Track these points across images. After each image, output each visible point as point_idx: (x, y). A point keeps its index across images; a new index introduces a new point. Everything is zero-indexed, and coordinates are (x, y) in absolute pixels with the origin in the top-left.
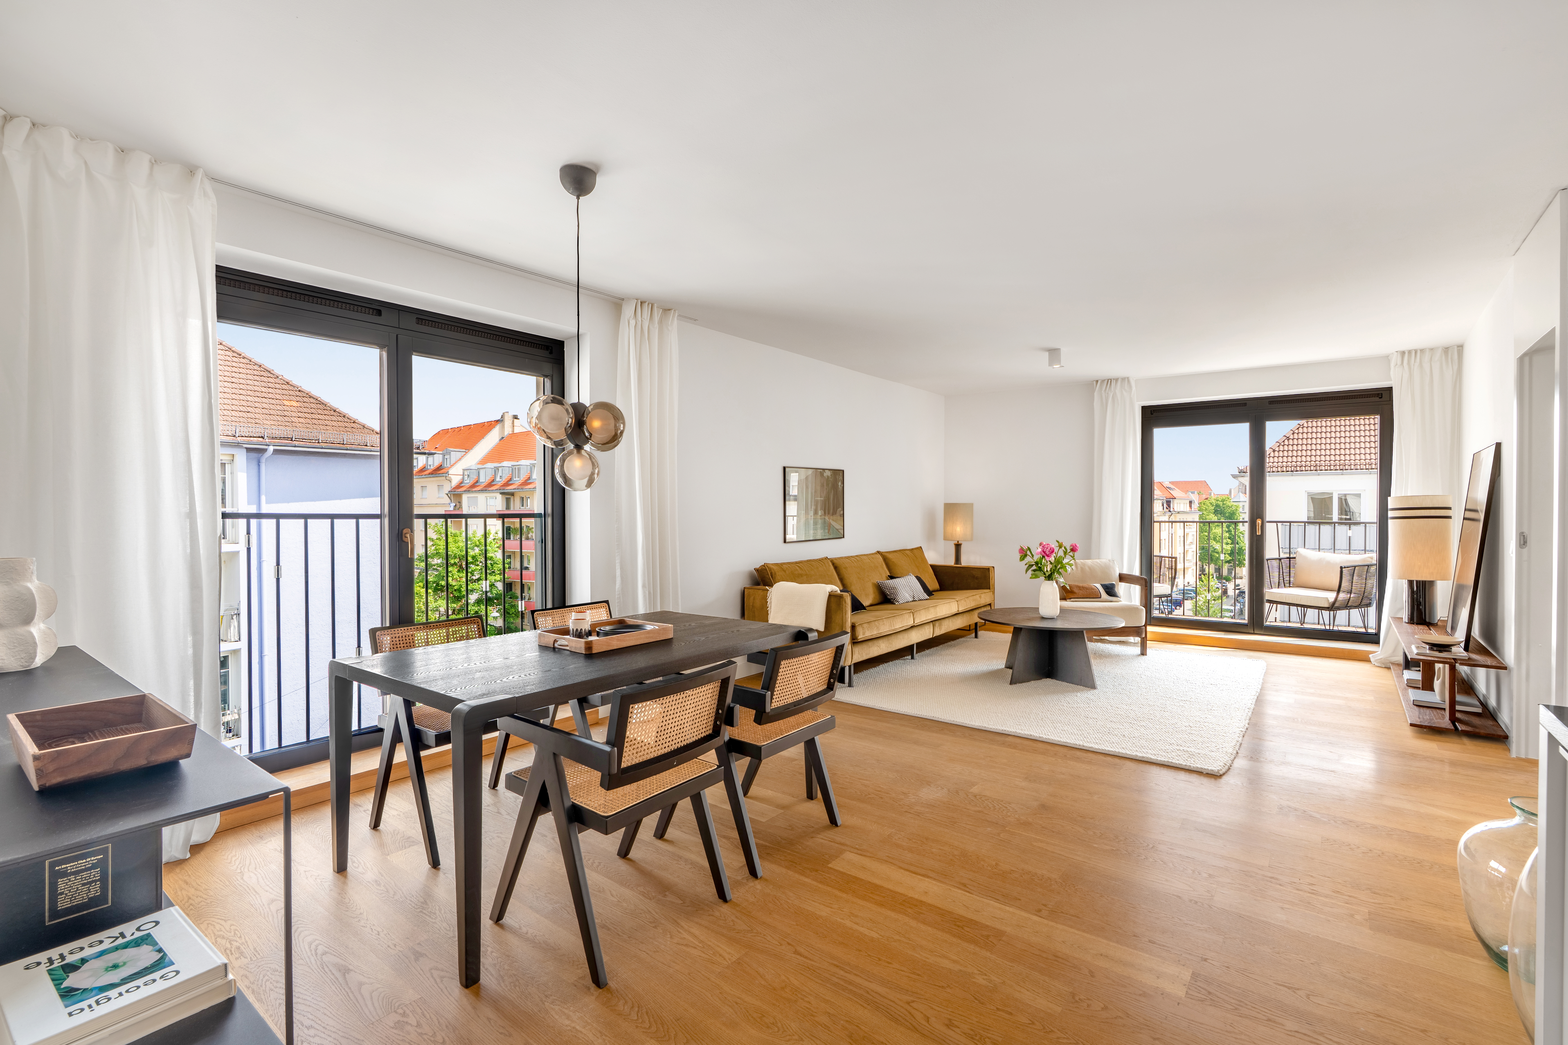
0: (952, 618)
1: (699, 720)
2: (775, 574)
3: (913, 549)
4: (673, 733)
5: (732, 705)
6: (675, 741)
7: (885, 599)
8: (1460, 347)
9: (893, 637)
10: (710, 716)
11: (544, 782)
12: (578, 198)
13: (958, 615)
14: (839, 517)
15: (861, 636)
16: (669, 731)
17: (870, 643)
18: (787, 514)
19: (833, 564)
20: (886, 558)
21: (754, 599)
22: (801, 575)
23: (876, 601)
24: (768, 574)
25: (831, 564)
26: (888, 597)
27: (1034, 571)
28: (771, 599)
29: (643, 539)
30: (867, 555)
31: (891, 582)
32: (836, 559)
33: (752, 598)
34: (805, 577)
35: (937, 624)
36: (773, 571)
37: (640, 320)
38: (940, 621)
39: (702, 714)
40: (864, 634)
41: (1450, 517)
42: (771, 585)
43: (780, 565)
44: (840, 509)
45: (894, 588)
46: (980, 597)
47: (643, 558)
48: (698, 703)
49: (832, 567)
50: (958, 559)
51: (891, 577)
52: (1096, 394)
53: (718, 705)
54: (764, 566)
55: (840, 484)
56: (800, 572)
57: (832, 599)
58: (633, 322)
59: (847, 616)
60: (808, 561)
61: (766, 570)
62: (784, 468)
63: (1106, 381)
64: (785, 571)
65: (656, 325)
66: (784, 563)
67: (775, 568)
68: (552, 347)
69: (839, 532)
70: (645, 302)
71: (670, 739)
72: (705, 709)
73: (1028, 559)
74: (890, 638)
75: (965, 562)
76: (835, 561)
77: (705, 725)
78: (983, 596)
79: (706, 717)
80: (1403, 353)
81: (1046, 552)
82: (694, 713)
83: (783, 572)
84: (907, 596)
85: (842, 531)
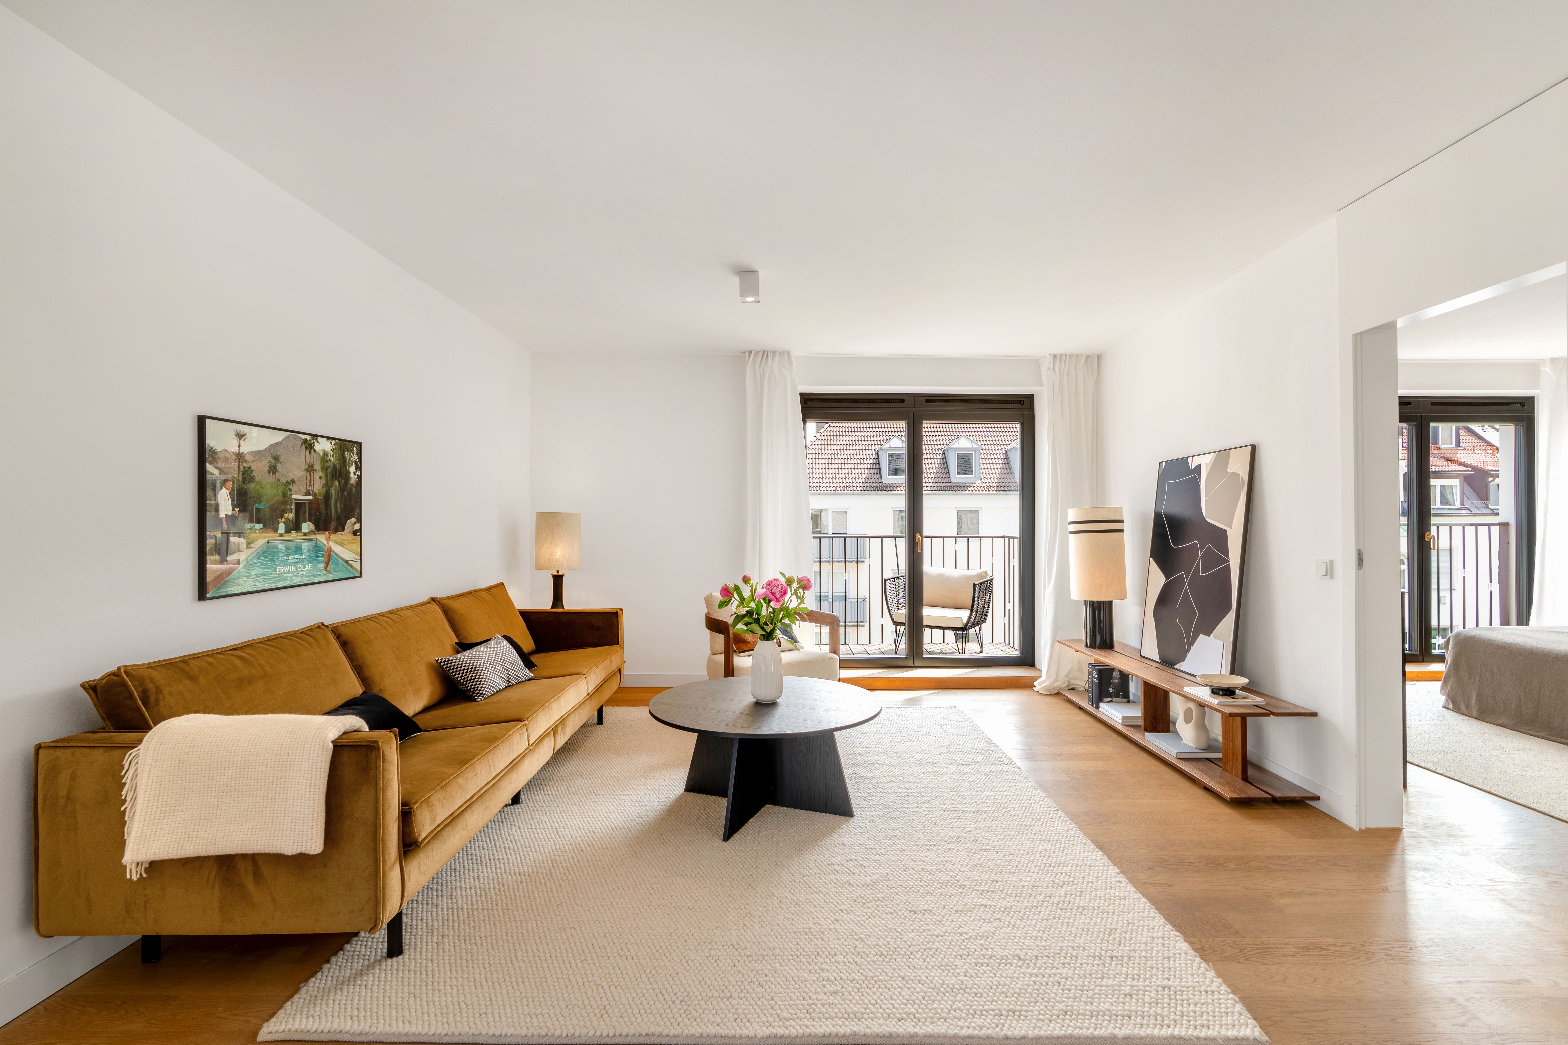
0: (579, 709)
2: (159, 691)
3: (489, 587)
7: (456, 691)
8: (1099, 357)
9: (491, 791)
13: (586, 702)
14: (350, 534)
17: (446, 833)
19: (338, 637)
20: (449, 609)
21: (74, 777)
22: (242, 688)
23: (436, 698)
24: (131, 697)
25: (332, 638)
26: (462, 687)
28: (135, 776)
30: (411, 606)
31: (465, 657)
32: (344, 624)
33: (64, 777)
35: (560, 728)
36: (150, 686)
38: (563, 722)
40: (433, 822)
41: (1122, 531)
42: (140, 732)
43: (178, 665)
44: (353, 520)
45: (473, 669)
46: (611, 661)
49: (336, 645)
50: (558, 599)
51: (464, 646)
52: (748, 368)
54: (116, 674)
55: (352, 469)
57: (344, 758)
61: (124, 684)
62: (201, 421)
63: (761, 353)
64: (193, 680)
66: (194, 657)
67: (158, 676)
69: (351, 566)
74: (486, 796)
76: (343, 630)
78: (611, 657)
80: (1055, 356)
81: (776, 594)
83: (188, 683)
84: (498, 679)
85: (357, 565)
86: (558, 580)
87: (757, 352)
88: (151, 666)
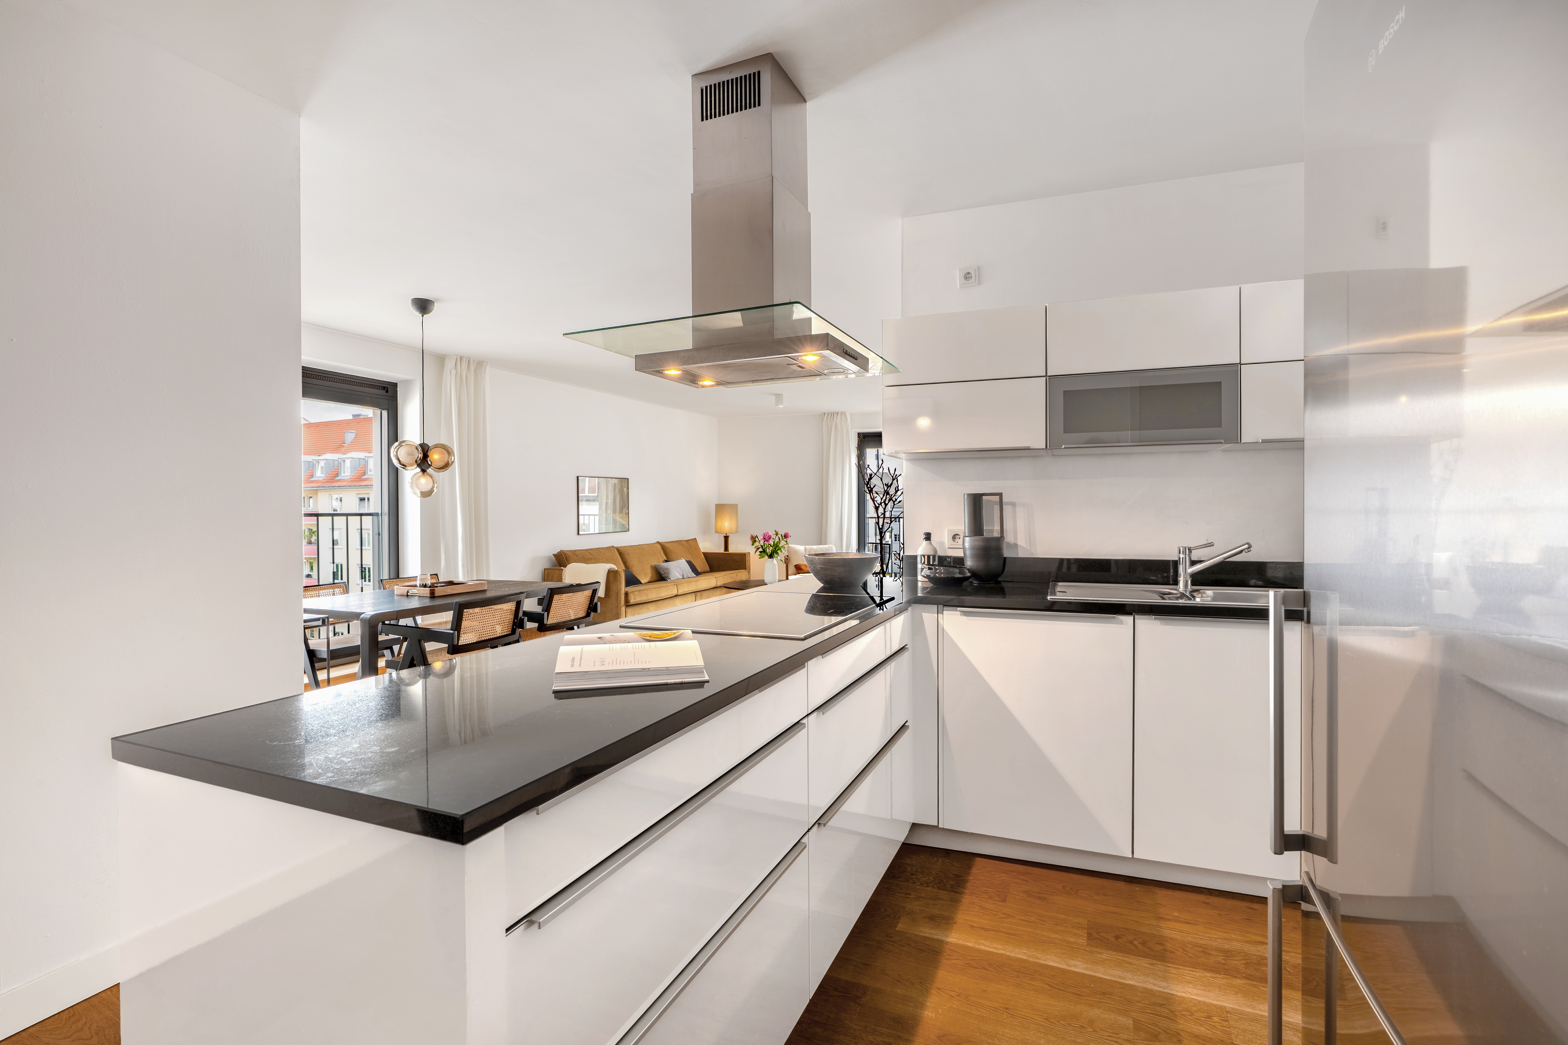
0: (712, 590)
1: (503, 624)
2: (569, 558)
3: (688, 540)
4: (488, 630)
5: (522, 617)
6: (489, 634)
7: (660, 577)
9: (660, 602)
10: (510, 623)
11: (413, 657)
12: (423, 316)
13: (717, 589)
14: (625, 515)
15: (632, 601)
16: (485, 628)
17: (641, 606)
18: (580, 513)
19: (619, 551)
20: (664, 547)
21: (552, 577)
22: (591, 559)
23: (651, 578)
24: (564, 558)
25: (616, 551)
26: (663, 576)
27: (760, 552)
28: (565, 576)
29: (463, 533)
30: (648, 544)
31: (666, 565)
32: (621, 547)
34: (594, 560)
35: (699, 594)
36: (567, 556)
37: (459, 370)
38: (701, 592)
39: (505, 621)
40: (635, 599)
42: (565, 566)
43: (574, 552)
44: (626, 509)
45: (667, 569)
46: (737, 575)
47: (463, 545)
48: (502, 615)
49: (618, 553)
50: (726, 548)
51: (666, 561)
53: (514, 618)
54: (560, 553)
55: (625, 489)
56: (590, 556)
57: (611, 574)
58: (454, 372)
59: (621, 586)
60: (597, 548)
61: (562, 555)
62: (578, 477)
63: (832, 414)
64: (577, 556)
65: (472, 373)
66: (577, 550)
67: (570, 553)
68: (388, 388)
69: (624, 526)
70: (463, 357)
71: (486, 633)
72: (506, 619)
73: (757, 544)
74: (657, 603)
75: (732, 550)
76: (620, 549)
77: (506, 628)
78: (739, 574)
79: (507, 623)
81: (767, 538)
82: (500, 620)
83: (576, 556)
84: (677, 574)
85: (627, 526)
86: (726, 538)
87: (828, 414)
88: (567, 551)
